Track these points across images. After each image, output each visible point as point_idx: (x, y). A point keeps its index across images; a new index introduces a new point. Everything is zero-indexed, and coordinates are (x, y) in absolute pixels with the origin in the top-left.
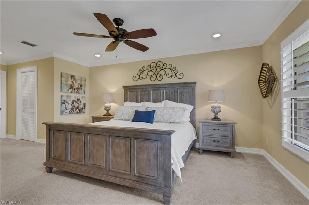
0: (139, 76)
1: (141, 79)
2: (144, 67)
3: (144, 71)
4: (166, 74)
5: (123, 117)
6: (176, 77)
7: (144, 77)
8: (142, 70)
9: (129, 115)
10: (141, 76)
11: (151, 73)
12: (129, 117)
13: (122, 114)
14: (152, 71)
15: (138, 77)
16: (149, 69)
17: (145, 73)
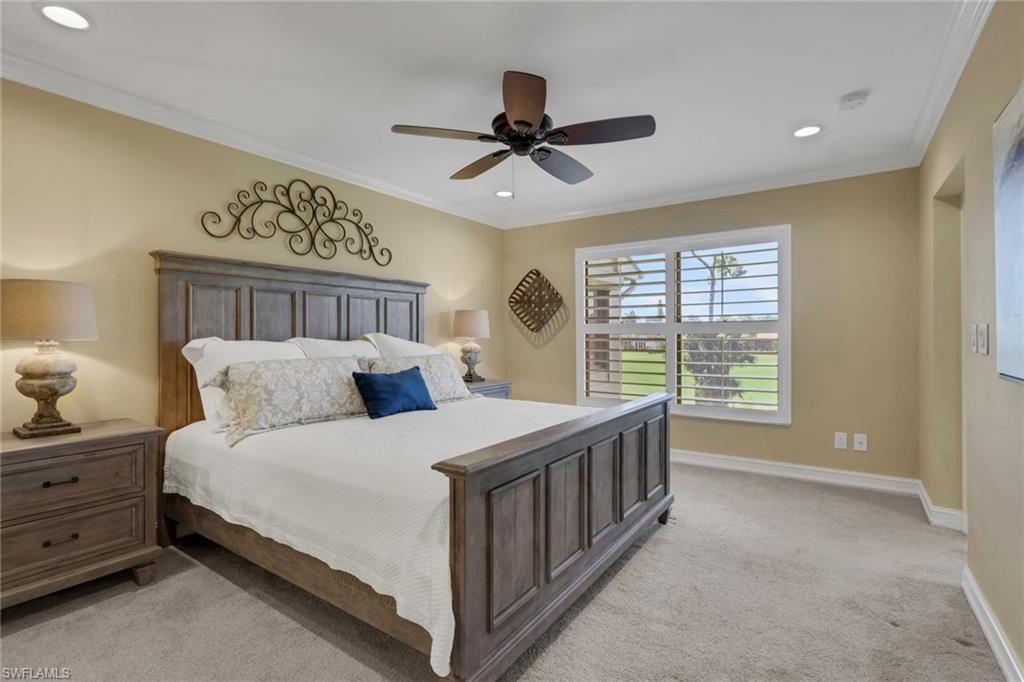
0: (238, 220)
1: (245, 234)
2: (259, 185)
3: (262, 202)
4: (347, 241)
5: (305, 408)
6: (372, 258)
7: (260, 230)
8: (253, 198)
9: (332, 394)
10: (245, 222)
11: (289, 222)
12: (333, 405)
13: (301, 398)
14: (297, 212)
15: (227, 221)
16: (284, 200)
17: (267, 212)
